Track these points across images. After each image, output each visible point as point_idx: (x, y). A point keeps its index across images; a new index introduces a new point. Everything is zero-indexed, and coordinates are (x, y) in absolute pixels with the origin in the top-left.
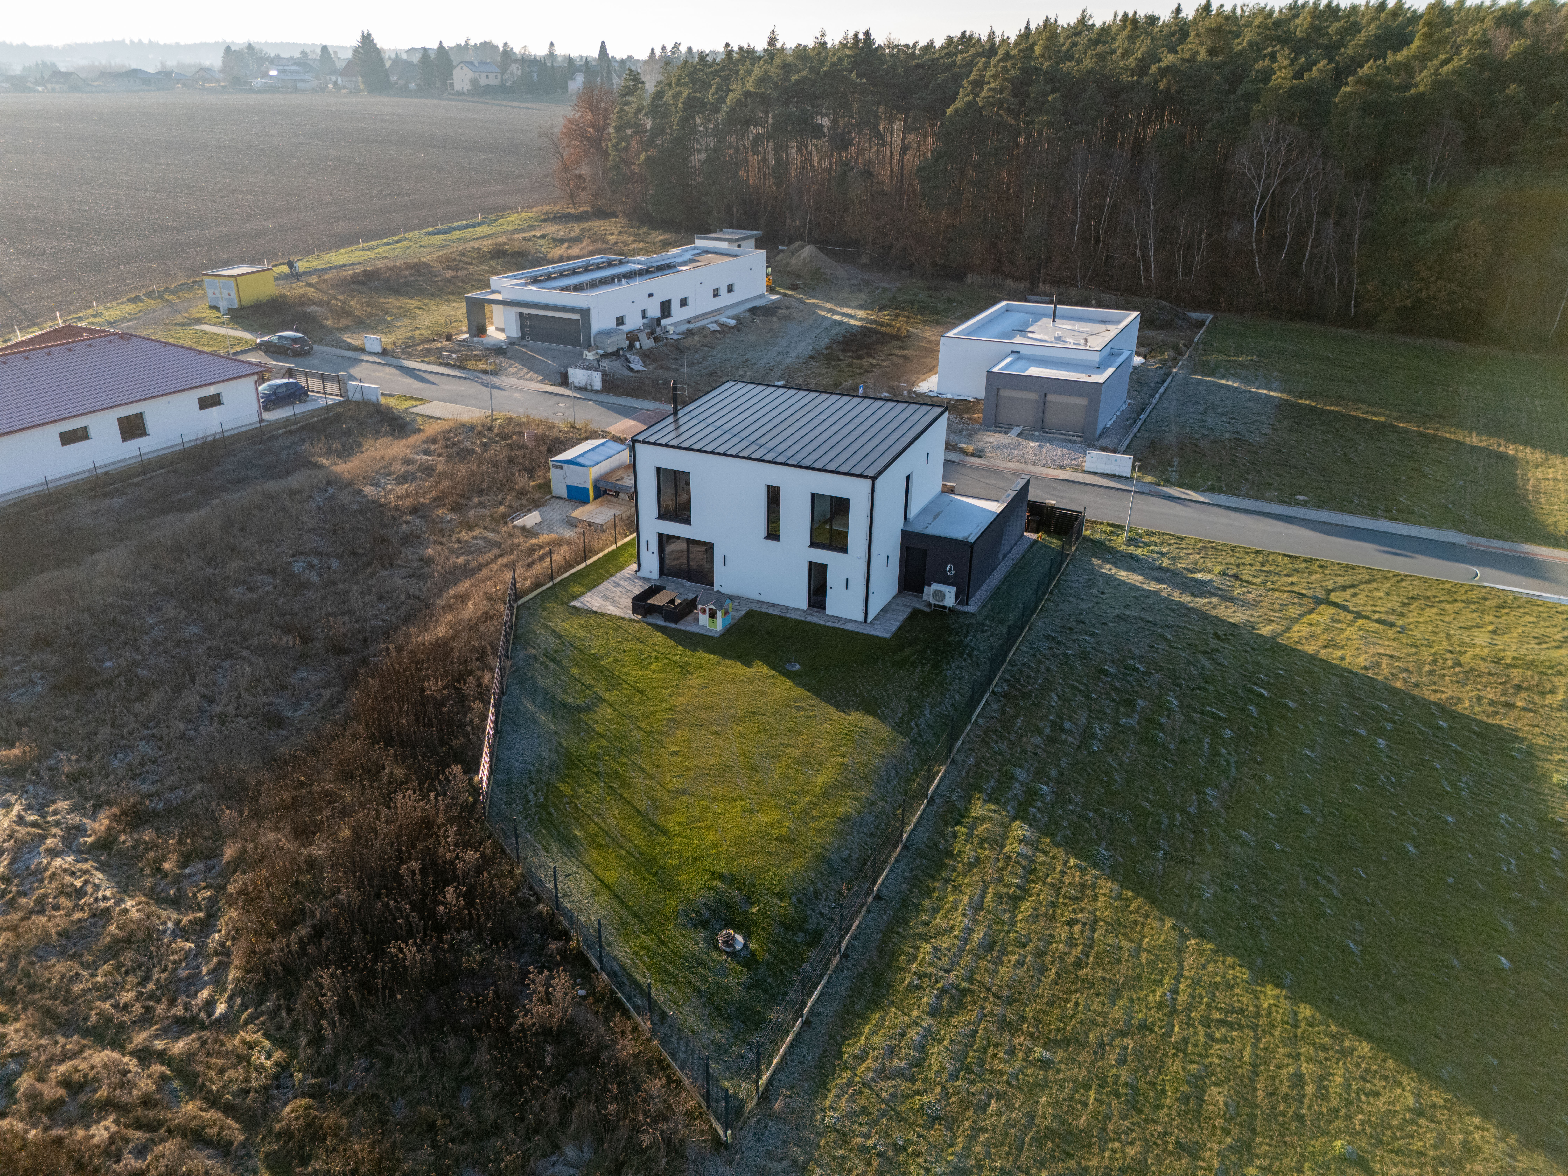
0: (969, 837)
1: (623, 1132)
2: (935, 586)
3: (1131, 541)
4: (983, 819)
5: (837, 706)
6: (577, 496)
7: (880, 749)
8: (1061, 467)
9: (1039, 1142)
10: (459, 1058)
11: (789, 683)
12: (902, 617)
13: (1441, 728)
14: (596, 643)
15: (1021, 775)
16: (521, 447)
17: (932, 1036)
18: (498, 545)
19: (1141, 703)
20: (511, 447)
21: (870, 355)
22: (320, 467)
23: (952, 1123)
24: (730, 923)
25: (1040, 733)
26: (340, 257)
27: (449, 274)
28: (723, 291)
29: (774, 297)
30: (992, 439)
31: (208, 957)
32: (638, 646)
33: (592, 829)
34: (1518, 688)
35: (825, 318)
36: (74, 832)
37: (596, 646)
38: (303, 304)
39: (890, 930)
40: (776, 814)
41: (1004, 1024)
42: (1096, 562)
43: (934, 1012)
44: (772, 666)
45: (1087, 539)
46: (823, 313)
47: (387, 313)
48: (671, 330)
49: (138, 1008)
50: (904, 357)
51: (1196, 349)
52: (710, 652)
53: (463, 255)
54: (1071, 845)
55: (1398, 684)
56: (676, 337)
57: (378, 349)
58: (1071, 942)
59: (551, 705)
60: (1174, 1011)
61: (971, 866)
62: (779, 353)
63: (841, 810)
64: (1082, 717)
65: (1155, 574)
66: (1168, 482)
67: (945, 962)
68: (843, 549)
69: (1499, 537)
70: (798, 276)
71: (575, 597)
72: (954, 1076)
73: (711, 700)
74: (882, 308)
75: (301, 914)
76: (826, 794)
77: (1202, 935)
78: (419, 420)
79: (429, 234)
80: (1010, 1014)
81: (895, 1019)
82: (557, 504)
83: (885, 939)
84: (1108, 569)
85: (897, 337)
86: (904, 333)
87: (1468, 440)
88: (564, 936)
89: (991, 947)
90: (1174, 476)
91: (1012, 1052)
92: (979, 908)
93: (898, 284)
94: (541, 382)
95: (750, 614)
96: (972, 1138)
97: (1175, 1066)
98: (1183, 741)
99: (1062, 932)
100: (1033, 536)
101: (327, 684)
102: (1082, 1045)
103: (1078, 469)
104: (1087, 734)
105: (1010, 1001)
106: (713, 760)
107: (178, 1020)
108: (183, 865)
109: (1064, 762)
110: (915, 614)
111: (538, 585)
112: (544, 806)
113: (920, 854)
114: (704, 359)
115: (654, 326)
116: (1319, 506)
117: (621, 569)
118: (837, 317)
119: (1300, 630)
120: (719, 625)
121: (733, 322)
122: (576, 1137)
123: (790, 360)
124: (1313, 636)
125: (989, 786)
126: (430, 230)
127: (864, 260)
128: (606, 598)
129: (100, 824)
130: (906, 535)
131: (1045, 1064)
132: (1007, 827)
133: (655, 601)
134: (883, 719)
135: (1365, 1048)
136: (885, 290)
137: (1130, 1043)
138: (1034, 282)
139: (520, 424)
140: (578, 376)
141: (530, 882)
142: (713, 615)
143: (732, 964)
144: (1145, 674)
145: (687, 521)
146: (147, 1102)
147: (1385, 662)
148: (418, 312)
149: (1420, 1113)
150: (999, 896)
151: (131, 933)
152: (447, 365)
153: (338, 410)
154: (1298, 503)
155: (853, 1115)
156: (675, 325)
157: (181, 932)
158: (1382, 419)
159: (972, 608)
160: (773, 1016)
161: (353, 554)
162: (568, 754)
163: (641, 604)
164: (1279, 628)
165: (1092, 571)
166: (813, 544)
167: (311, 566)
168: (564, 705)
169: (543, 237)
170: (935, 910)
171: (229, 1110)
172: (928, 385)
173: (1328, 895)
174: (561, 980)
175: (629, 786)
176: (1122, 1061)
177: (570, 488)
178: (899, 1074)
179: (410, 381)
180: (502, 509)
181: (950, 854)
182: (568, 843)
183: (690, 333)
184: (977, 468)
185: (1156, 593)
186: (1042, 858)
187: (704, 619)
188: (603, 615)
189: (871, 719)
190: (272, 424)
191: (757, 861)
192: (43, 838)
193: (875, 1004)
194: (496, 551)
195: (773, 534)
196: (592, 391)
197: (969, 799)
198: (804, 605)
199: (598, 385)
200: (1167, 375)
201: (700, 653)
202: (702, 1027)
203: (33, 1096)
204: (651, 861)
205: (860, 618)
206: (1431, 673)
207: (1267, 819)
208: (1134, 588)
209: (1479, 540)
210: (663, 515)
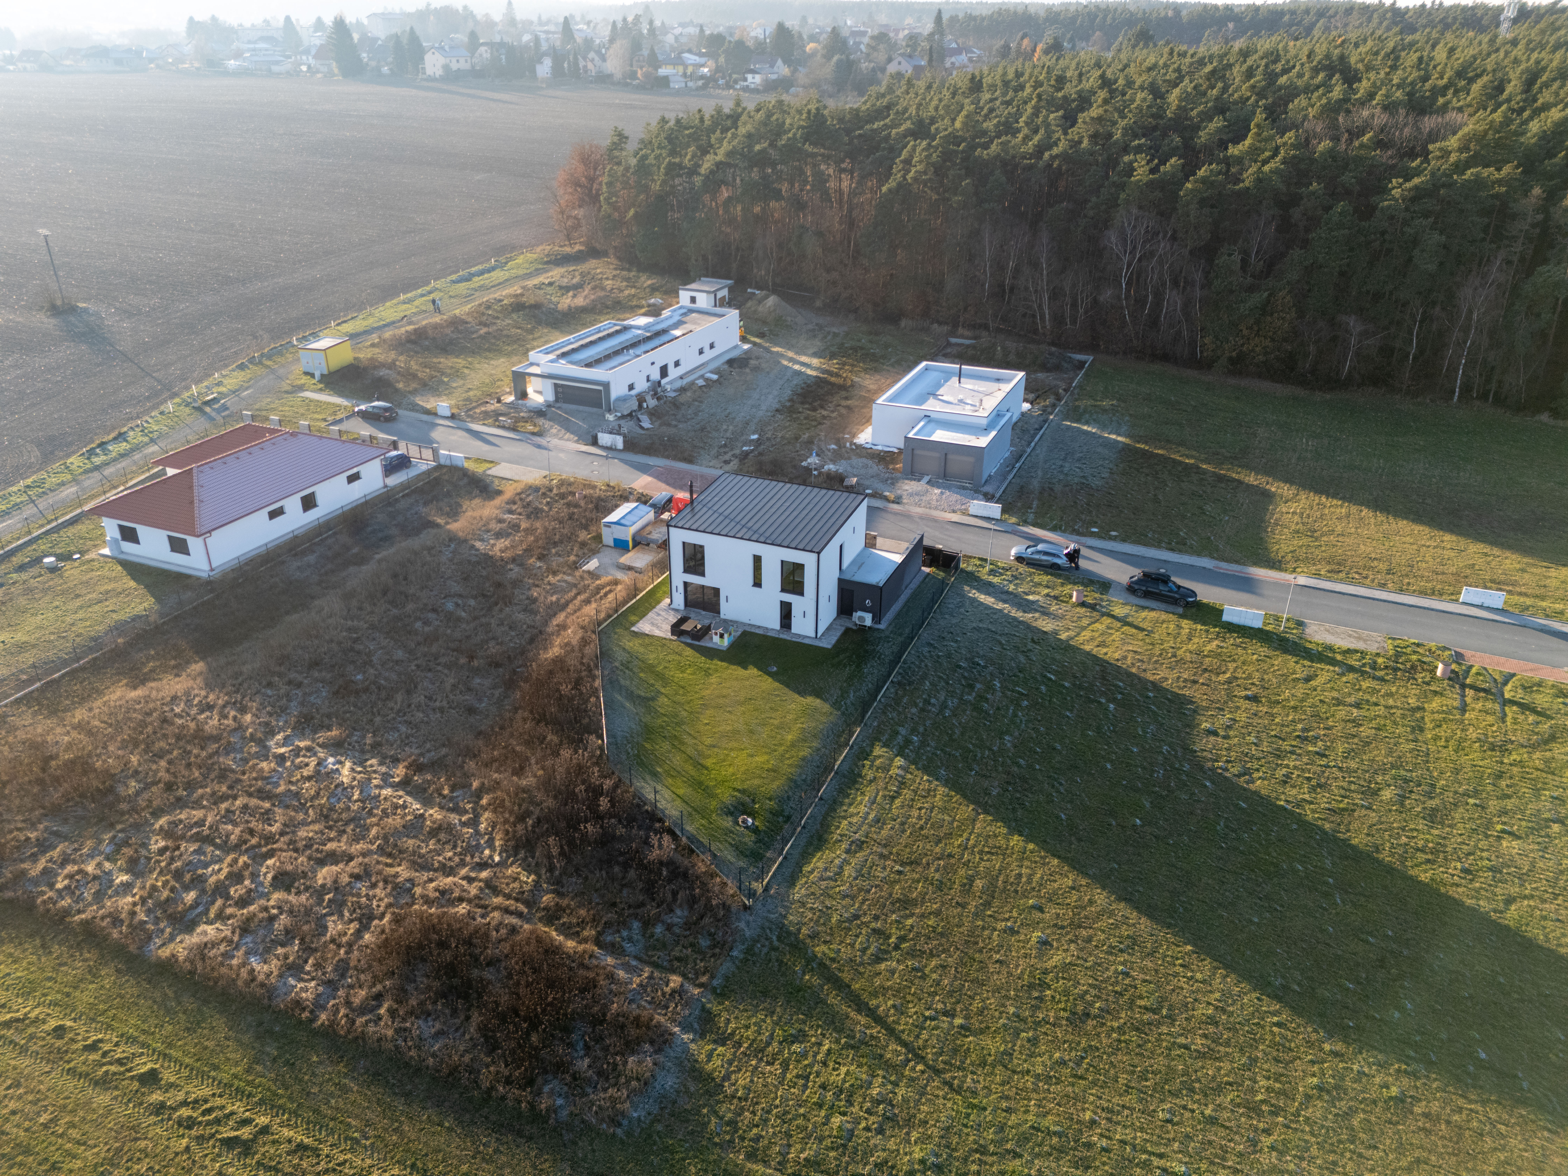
0: (871, 767)
1: (703, 901)
2: (860, 613)
3: (992, 572)
4: (879, 757)
5: (799, 693)
6: (621, 546)
7: (823, 719)
8: (954, 511)
9: (893, 904)
10: (620, 875)
11: (770, 680)
12: (839, 634)
13: (1148, 697)
14: (652, 656)
15: (903, 731)
16: (577, 506)
17: (846, 862)
18: (575, 585)
19: (978, 686)
20: (569, 505)
21: (822, 407)
22: (438, 526)
23: (853, 897)
24: (744, 813)
25: (916, 705)
26: (389, 311)
27: (483, 331)
28: (707, 349)
29: (746, 347)
30: (909, 487)
31: (482, 836)
32: (677, 657)
33: (666, 767)
34: (1205, 670)
35: (787, 367)
36: (386, 777)
37: (651, 658)
38: (375, 368)
39: (826, 815)
40: (766, 757)
41: (882, 856)
42: (967, 588)
43: (848, 851)
44: (760, 669)
45: (963, 571)
46: (785, 363)
47: (443, 374)
48: (668, 387)
49: (457, 859)
50: (848, 408)
51: (1072, 394)
52: (722, 660)
53: (488, 307)
54: (926, 770)
55: (1134, 670)
56: (673, 394)
57: (448, 414)
58: (919, 818)
59: (631, 696)
60: (966, 848)
61: (871, 781)
62: (753, 406)
63: (801, 754)
64: (942, 696)
65: (1004, 597)
66: (1026, 523)
67: (854, 829)
68: (801, 593)
69: (1237, 562)
70: (765, 322)
71: (633, 624)
72: (856, 878)
73: (725, 692)
74: (832, 356)
75: (528, 814)
76: (793, 745)
77: (987, 812)
78: (497, 482)
79: (454, 282)
80: (885, 852)
81: (828, 855)
82: (608, 551)
83: (825, 818)
84: (974, 594)
85: (843, 387)
86: (849, 383)
87: (1246, 480)
88: (661, 820)
89: (878, 821)
90: (1031, 517)
91: (884, 868)
92: (874, 802)
93: (845, 328)
94: (577, 442)
95: (745, 634)
96: (863, 903)
97: (962, 872)
98: (998, 709)
99: (915, 813)
100: (926, 570)
101: (494, 687)
102: (918, 864)
103: (965, 513)
104: (944, 706)
105: (885, 846)
106: (729, 728)
107: (478, 864)
108: (452, 791)
109: (928, 723)
110: (848, 631)
111: (609, 616)
112: (638, 756)
113: (844, 776)
114: (696, 414)
115: (656, 388)
116: (1124, 540)
117: (659, 602)
118: (797, 367)
119: (1086, 634)
120: (726, 642)
121: (715, 377)
122: (681, 906)
123: (761, 413)
124: (1092, 639)
125: (884, 739)
126: (454, 277)
127: (818, 304)
128: (653, 624)
129: (400, 771)
130: (841, 582)
131: (899, 873)
132: (892, 760)
133: (684, 627)
134: (825, 700)
135: (1056, 861)
136: (836, 335)
137: (942, 863)
138: (955, 326)
139: (570, 484)
140: (605, 439)
141: (637, 795)
142: (722, 636)
143: (746, 832)
144: (985, 667)
145: (703, 574)
146: (477, 897)
147: (1130, 655)
148: (466, 371)
149: (1073, 888)
150: (884, 796)
151: (440, 825)
152: (503, 427)
153: (436, 474)
154: (1111, 538)
155: (807, 896)
156: (671, 382)
157: (464, 824)
158: (1192, 461)
159: (882, 626)
160: (768, 854)
161: (484, 596)
162: (646, 726)
163: (676, 628)
164: (1071, 633)
165: (963, 596)
166: (783, 590)
167: (457, 605)
168: (639, 697)
169: (551, 284)
170: (850, 805)
171: (517, 900)
172: (865, 437)
173: (1058, 791)
174: (666, 839)
175: (683, 743)
176: (937, 870)
177: (615, 540)
178: (830, 878)
179: (479, 443)
180: (572, 558)
181: (860, 776)
182: (655, 775)
183: (682, 390)
184: (896, 514)
185: (1001, 611)
186: (909, 776)
187: (716, 639)
188: (652, 636)
189: (818, 701)
190: (393, 489)
191: (757, 782)
192: (370, 779)
193: (819, 848)
194: (574, 591)
195: (757, 583)
196: (616, 450)
197: (872, 746)
198: (778, 627)
199: (620, 446)
200: (1045, 421)
201: (716, 661)
202: (733, 860)
203: (423, 896)
204: (700, 783)
205: (813, 635)
206: (1156, 662)
207: (1036, 752)
208: (988, 607)
209: (1224, 565)
210: (687, 570)
